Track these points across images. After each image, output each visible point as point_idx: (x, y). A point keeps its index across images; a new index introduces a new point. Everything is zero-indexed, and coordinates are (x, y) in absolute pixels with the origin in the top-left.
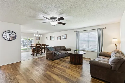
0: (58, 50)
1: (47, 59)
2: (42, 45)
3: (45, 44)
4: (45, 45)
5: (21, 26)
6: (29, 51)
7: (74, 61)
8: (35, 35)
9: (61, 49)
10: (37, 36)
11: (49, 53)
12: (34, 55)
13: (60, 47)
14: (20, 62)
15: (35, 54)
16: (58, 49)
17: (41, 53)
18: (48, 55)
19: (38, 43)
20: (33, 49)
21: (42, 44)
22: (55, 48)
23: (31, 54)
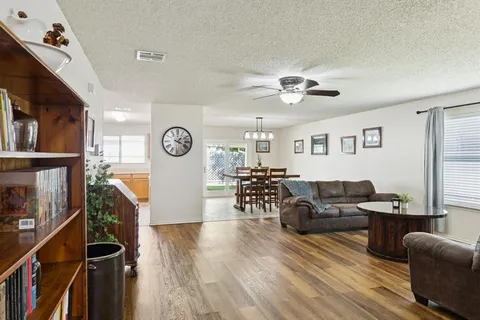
0: (332, 197)
1: (284, 226)
2: (273, 173)
3: (284, 170)
4: (282, 173)
5: (205, 109)
6: (229, 197)
7: (379, 243)
8: (247, 136)
9: (350, 193)
10: (255, 136)
11: (288, 204)
12: (243, 209)
13: (345, 184)
14: (200, 224)
15: (248, 206)
16: (334, 192)
17: (267, 205)
18: (284, 211)
19: (260, 164)
20: (242, 186)
21: (272, 170)
22: (318, 186)
23: (235, 207)
